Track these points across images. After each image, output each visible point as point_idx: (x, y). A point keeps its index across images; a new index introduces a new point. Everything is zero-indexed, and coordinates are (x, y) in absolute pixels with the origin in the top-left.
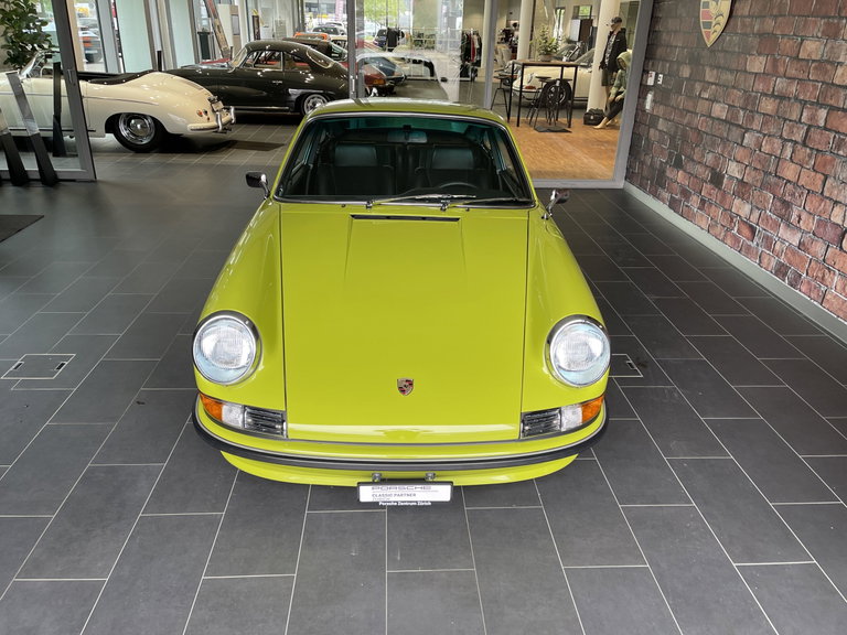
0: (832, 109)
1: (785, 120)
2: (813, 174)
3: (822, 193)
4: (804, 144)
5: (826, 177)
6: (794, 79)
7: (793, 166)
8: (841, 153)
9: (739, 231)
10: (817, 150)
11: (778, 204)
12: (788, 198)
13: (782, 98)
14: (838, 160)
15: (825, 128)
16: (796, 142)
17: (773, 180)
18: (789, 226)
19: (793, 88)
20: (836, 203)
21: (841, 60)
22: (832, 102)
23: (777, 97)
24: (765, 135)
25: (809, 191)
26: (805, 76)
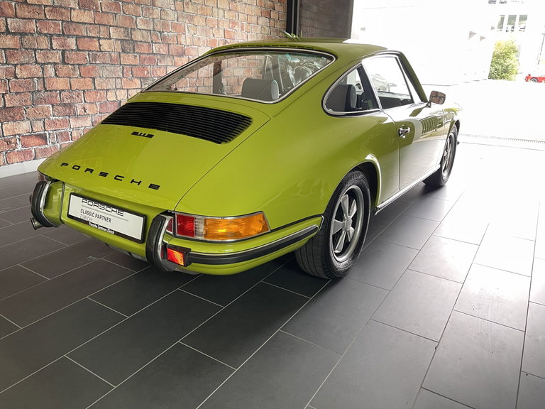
0: (78, 37)
1: (35, 50)
2: (82, 80)
3: (95, 88)
4: (64, 62)
5: (94, 79)
6: (30, 19)
7: (61, 79)
8: (98, 62)
9: (23, 145)
10: (78, 64)
11: (60, 108)
12: (67, 101)
13: (23, 34)
14: (97, 67)
15: (78, 50)
16: (55, 64)
17: (44, 95)
18: (77, 118)
19: (32, 26)
20: (107, 90)
21: (72, 6)
22: (77, 33)
23: (14, 34)
24: (16, 65)
25: (84, 91)
26: (42, 16)
